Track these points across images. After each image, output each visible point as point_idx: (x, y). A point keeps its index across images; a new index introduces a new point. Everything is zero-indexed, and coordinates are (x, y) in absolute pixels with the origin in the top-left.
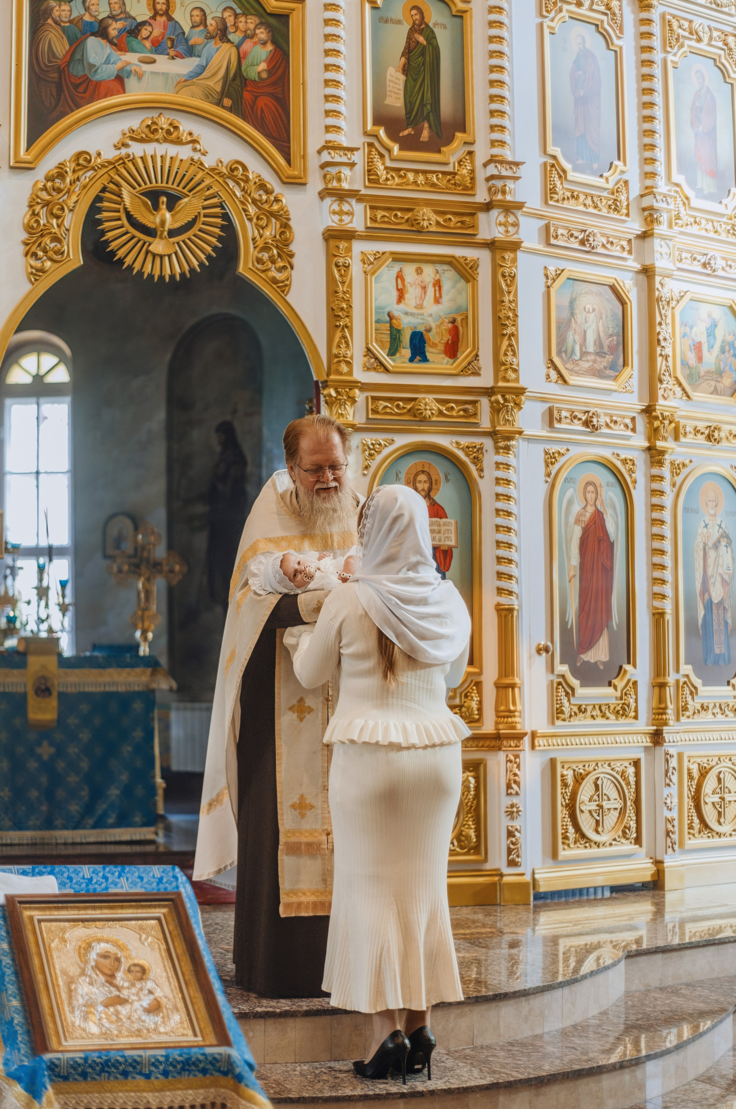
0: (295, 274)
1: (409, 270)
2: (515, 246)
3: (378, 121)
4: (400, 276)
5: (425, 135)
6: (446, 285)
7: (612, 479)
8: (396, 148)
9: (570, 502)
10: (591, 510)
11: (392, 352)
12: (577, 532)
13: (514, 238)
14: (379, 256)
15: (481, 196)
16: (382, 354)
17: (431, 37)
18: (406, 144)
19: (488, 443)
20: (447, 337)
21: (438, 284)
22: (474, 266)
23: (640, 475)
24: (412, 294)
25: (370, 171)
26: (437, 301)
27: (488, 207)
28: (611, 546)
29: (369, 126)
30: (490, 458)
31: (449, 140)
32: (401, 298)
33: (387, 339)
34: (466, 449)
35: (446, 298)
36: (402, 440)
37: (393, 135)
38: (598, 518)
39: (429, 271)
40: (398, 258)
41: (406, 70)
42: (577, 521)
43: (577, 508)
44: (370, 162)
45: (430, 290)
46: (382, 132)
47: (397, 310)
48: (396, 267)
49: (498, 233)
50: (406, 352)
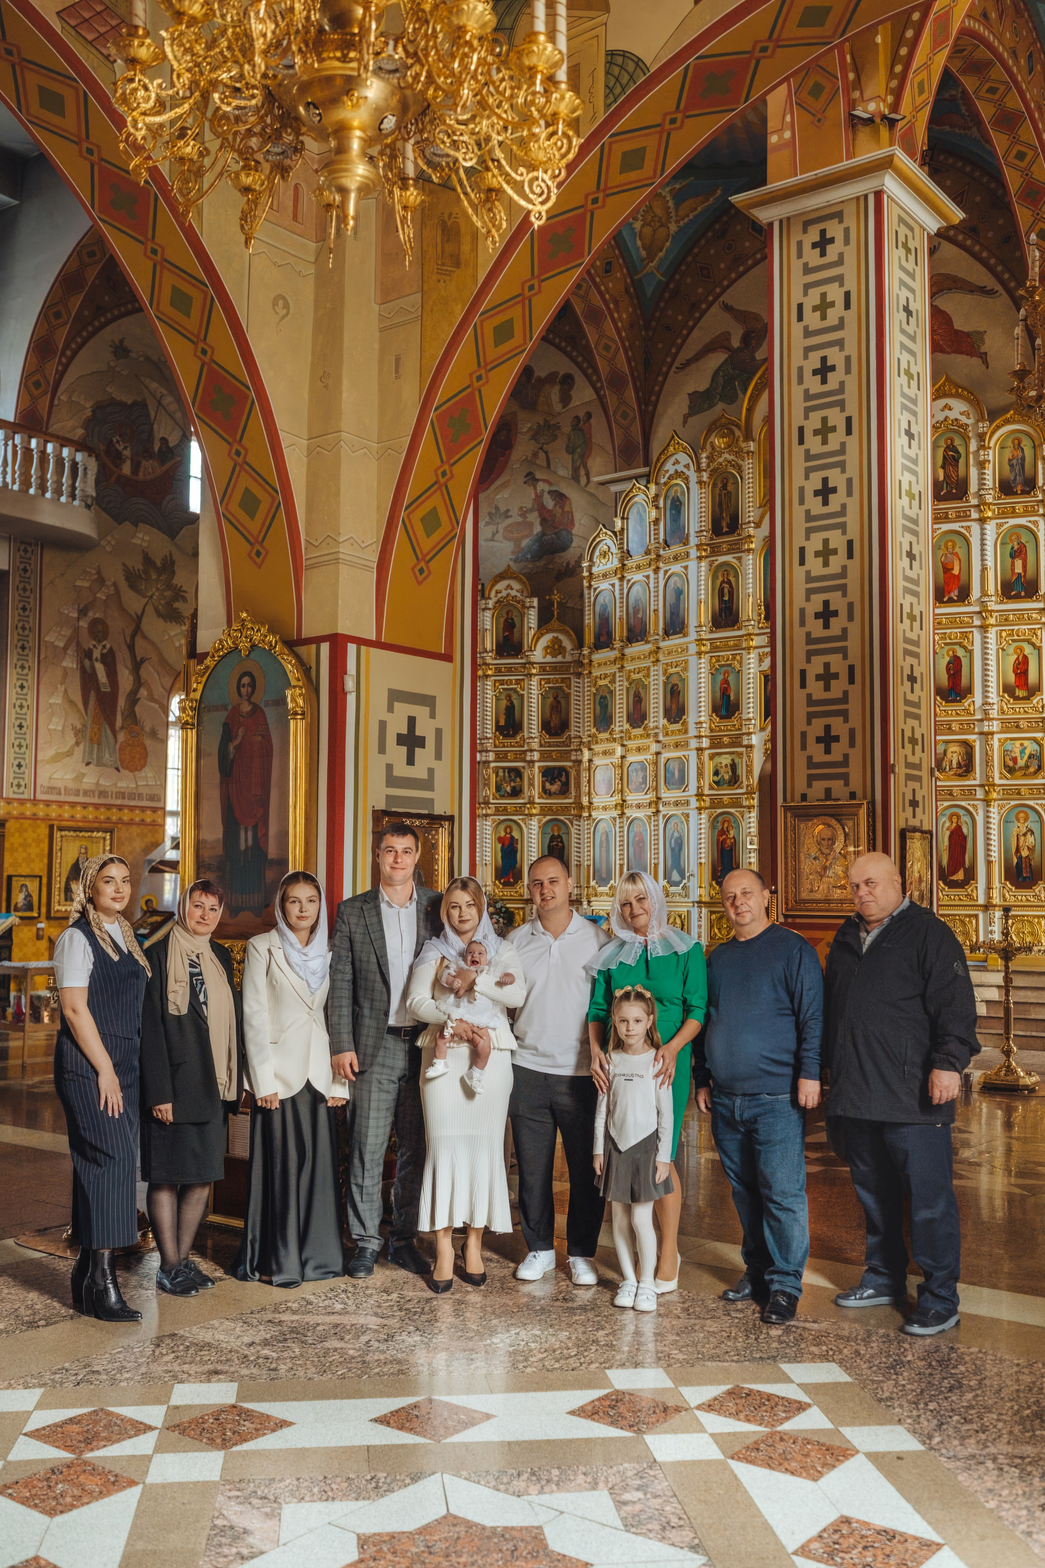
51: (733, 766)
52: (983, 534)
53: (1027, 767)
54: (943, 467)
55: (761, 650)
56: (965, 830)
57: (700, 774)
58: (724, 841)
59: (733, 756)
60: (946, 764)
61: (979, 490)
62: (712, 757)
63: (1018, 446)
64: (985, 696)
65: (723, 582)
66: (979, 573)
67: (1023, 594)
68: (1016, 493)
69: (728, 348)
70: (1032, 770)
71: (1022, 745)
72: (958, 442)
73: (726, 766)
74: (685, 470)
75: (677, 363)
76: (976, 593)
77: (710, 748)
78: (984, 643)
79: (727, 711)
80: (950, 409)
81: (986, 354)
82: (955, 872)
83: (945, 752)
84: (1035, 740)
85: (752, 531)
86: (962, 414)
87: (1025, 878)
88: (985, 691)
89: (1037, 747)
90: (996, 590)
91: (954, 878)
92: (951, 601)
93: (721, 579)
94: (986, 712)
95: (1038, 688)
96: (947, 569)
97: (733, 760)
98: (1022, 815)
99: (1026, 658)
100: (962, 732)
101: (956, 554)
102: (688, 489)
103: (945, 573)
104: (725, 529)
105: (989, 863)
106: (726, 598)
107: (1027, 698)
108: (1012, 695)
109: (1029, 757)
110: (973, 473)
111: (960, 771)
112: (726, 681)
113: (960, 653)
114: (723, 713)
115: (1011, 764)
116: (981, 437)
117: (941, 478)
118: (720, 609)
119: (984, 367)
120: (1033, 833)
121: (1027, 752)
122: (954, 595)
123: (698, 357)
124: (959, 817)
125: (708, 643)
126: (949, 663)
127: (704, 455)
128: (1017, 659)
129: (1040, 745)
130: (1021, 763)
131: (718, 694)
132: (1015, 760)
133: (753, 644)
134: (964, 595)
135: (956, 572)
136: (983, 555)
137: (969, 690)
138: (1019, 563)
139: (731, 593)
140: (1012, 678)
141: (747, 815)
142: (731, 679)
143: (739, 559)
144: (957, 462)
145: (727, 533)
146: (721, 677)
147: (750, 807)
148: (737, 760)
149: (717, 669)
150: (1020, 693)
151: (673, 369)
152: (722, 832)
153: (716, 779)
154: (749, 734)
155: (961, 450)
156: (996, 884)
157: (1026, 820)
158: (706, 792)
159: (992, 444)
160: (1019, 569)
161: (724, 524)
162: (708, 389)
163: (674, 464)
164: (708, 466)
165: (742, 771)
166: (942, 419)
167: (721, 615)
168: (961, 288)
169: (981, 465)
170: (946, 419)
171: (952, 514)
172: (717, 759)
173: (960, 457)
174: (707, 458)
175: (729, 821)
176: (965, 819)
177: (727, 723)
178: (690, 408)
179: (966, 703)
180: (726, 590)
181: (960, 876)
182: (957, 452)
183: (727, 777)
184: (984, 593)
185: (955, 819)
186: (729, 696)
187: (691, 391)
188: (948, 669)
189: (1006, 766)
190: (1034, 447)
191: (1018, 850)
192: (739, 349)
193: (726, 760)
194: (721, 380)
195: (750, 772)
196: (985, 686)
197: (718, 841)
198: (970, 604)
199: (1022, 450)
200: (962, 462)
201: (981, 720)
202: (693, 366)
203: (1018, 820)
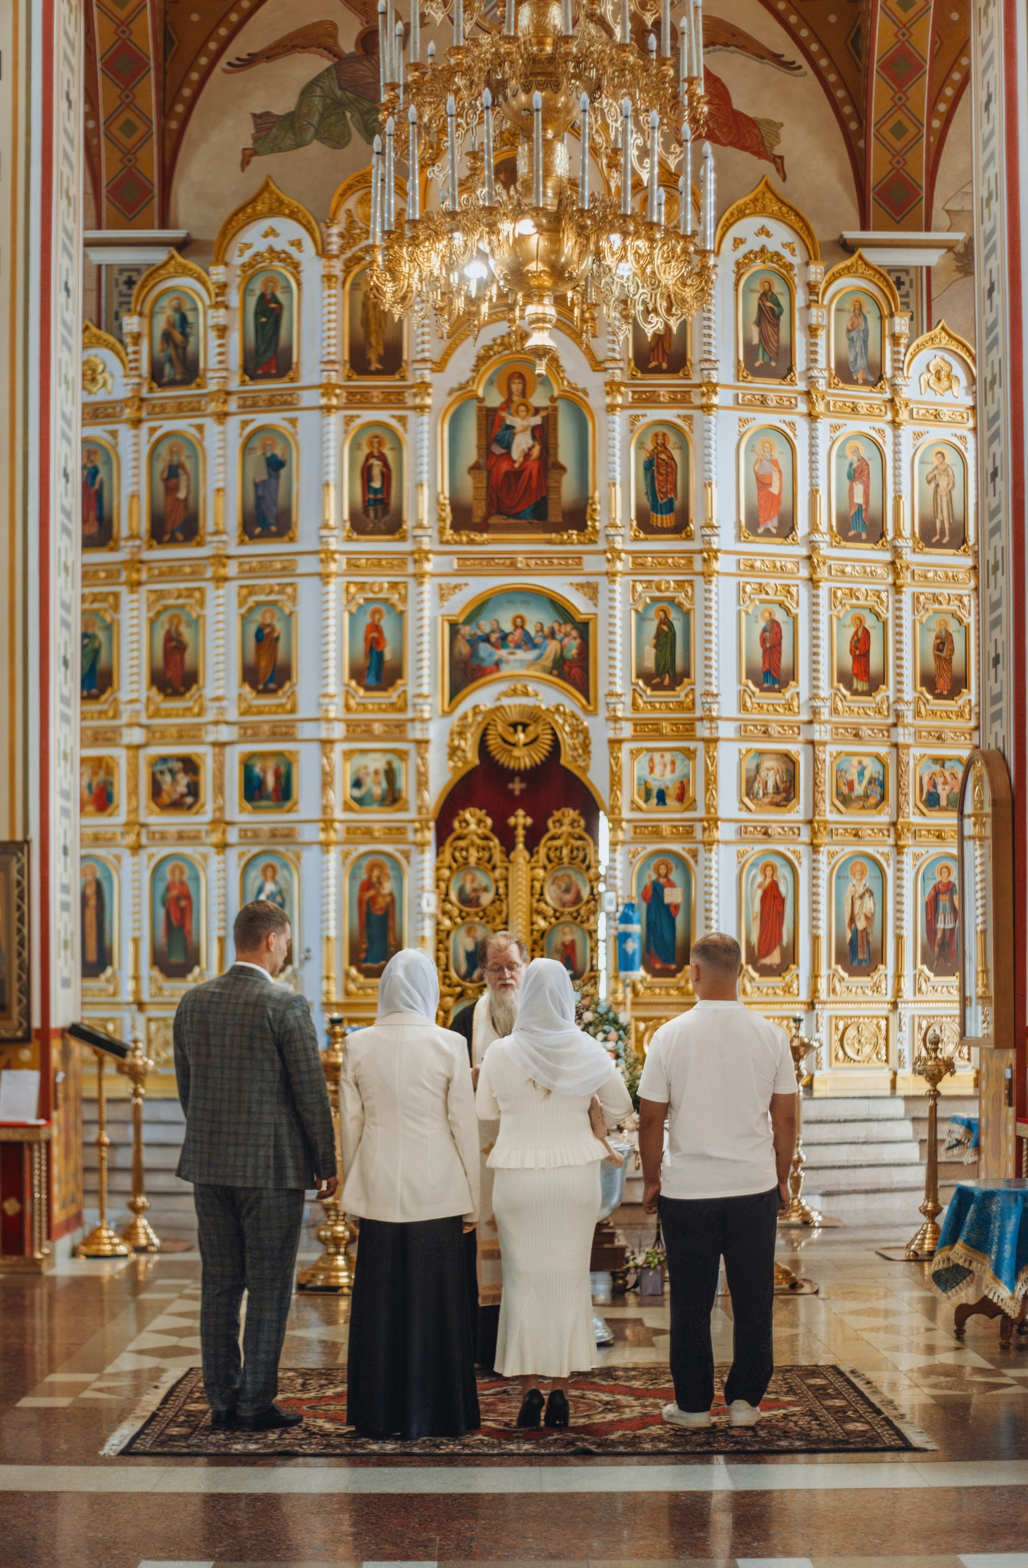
0: (592, 763)
1: (657, 757)
2: (716, 740)
3: (638, 676)
4: (651, 760)
5: (667, 681)
6: (678, 763)
7: (784, 862)
8: (649, 691)
9: (754, 877)
10: (768, 880)
11: (646, 801)
12: (759, 893)
13: (715, 735)
14: (639, 751)
15: (698, 713)
16: (641, 803)
17: (671, 626)
18: (654, 688)
19: (701, 847)
20: (677, 791)
21: (673, 763)
22: (694, 752)
23: (805, 861)
24: (658, 769)
25: (634, 704)
26: (673, 771)
27: (701, 719)
28: (783, 901)
29: (634, 680)
30: (702, 855)
31: (680, 683)
32: (652, 770)
33: (643, 794)
34: (690, 851)
35: (678, 770)
36: (651, 848)
37: (648, 683)
38: (774, 885)
39: (668, 756)
40: (649, 750)
41: (656, 646)
42: (760, 886)
43: (759, 879)
44: (634, 699)
45: (669, 768)
46: (641, 683)
47: (649, 778)
48: (649, 755)
49: (706, 734)
50: (654, 801)
51: (390, 774)
52: (812, 438)
53: (866, 796)
54: (759, 323)
55: (444, 581)
56: (783, 889)
57: (326, 781)
58: (372, 900)
59: (390, 756)
60: (758, 786)
61: (809, 369)
62: (348, 755)
63: (859, 311)
64: (814, 686)
65: (370, 456)
66: (807, 497)
67: (864, 536)
68: (855, 382)
69: (333, 51)
70: (872, 801)
71: (860, 763)
72: (778, 288)
73: (376, 772)
74: (293, 251)
75: (230, 55)
76: (802, 527)
77: (346, 739)
78: (814, 604)
79: (378, 677)
80: (768, 234)
81: (781, 158)
82: (767, 953)
83: (758, 768)
84: (877, 757)
85: (428, 377)
86: (783, 245)
87: (860, 962)
88: (814, 679)
89: (879, 768)
90: (831, 527)
91: (767, 961)
92: (768, 533)
93: (366, 451)
94: (815, 711)
95: (882, 679)
96: (763, 483)
97: (389, 764)
98: (858, 867)
99: (866, 633)
100: (782, 739)
101: (775, 463)
102: (299, 284)
103: (759, 489)
104: (375, 366)
105: (815, 939)
106: (377, 484)
107: (868, 693)
108: (849, 687)
109: (870, 783)
110: (800, 340)
111: (778, 798)
112: (375, 627)
113: (780, 616)
114: (371, 680)
115: (845, 790)
116: (811, 288)
117: (756, 340)
118: (366, 503)
119: (780, 179)
120: (872, 894)
121: (867, 774)
122: (772, 524)
123: (272, 53)
124: (774, 869)
125: (343, 559)
126: (764, 630)
127: (335, 230)
128: (856, 633)
129: (884, 766)
130: (859, 790)
131: (361, 646)
132: (850, 785)
133: (428, 567)
134: (787, 529)
135: (775, 490)
136: (813, 469)
137: (793, 675)
138: (859, 488)
139: (386, 476)
140: (848, 661)
141: (415, 857)
142: (387, 625)
143: (402, 420)
144: (777, 318)
145: (378, 372)
146: (368, 619)
147: (422, 845)
148: (396, 764)
149: (360, 607)
150: (859, 685)
151: (222, 63)
152: (368, 885)
153: (357, 793)
154: (423, 721)
155: (784, 301)
156: (824, 971)
157: (863, 874)
158: (338, 814)
159: (826, 302)
160: (859, 499)
161: (372, 356)
162: (291, 115)
163: (266, 235)
164: (343, 249)
165: (406, 783)
166: (757, 248)
167: (366, 512)
168: (744, 48)
169: (812, 331)
170: (763, 250)
171: (772, 401)
172: (359, 761)
173: (781, 313)
174: (341, 235)
175: (381, 866)
176: (783, 873)
177: (379, 697)
178: (255, 139)
179: (788, 693)
180: (376, 472)
181: (774, 958)
182: (778, 305)
183: (378, 791)
184: (814, 528)
185: (769, 872)
186: (381, 655)
187: (258, 111)
188: (763, 641)
189: (839, 794)
190: (881, 318)
191: (852, 920)
192: (351, 58)
193: (377, 763)
194: (317, 102)
195: (422, 783)
196: (814, 671)
197: (360, 901)
198: (795, 542)
199: (865, 319)
200: (784, 319)
201: (810, 722)
202: (263, 67)
203: (854, 875)
